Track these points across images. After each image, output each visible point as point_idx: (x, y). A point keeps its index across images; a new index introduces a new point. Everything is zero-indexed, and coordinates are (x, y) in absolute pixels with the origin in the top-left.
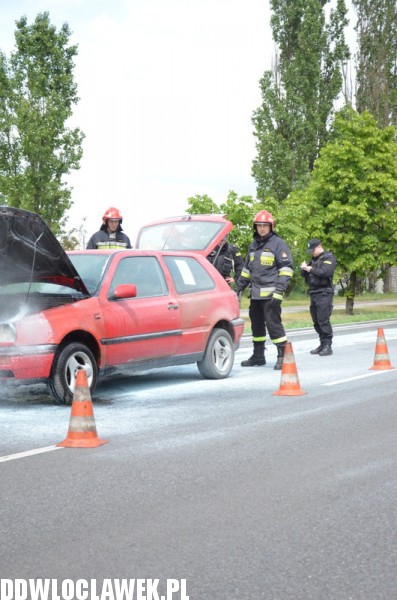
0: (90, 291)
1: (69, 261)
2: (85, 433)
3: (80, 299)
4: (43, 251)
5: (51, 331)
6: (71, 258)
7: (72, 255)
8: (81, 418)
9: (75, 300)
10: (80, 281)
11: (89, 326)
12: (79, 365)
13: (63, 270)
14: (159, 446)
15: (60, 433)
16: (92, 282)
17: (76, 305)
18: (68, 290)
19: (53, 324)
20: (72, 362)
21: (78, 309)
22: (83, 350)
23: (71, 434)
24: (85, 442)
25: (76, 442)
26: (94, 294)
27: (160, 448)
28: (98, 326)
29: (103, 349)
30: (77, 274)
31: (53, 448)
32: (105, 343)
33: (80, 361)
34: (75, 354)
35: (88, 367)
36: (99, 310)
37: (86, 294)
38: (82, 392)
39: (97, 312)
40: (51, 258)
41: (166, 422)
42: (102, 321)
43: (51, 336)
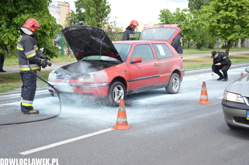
0: (123, 60)
2: (123, 124)
3: (119, 64)
4: (104, 44)
5: (107, 77)
7: (114, 44)
8: (122, 118)
9: (117, 64)
10: (119, 56)
11: (122, 75)
12: (118, 90)
13: (112, 51)
14: (154, 129)
15: (112, 121)
16: (124, 56)
17: (118, 66)
18: (113, 59)
19: (108, 74)
20: (116, 89)
21: (118, 68)
22: (120, 85)
23: (117, 124)
24: (123, 127)
25: (120, 127)
26: (125, 61)
27: (153, 131)
28: (126, 74)
29: (128, 83)
30: (118, 53)
31: (110, 129)
32: (129, 81)
33: (119, 89)
34: (117, 86)
35: (122, 91)
36: (127, 68)
37: (120, 60)
38: (122, 107)
39: (125, 69)
40: (108, 46)
41: (155, 117)
42: (128, 72)
43: (108, 79)
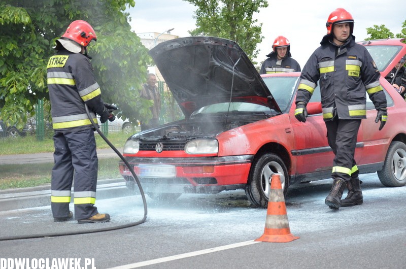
0: (281, 109)
1: (263, 82)
2: (280, 229)
3: (273, 116)
4: (241, 75)
5: (248, 143)
6: (264, 80)
7: (265, 77)
8: (275, 216)
9: (268, 117)
10: (273, 100)
11: (282, 140)
12: (272, 172)
13: (258, 91)
14: (346, 241)
15: (257, 231)
16: (283, 101)
17: (270, 121)
18: (263, 108)
19: (250, 137)
20: (267, 170)
21: (271, 124)
22: (276, 160)
23: (267, 230)
24: (279, 237)
25: (272, 238)
26: (285, 111)
27: (347, 243)
28: (288, 139)
29: (294, 160)
30: (270, 94)
31: (252, 242)
32: (295, 154)
33: (274, 170)
34: (269, 163)
35: (281, 173)
36: (290, 125)
37: (278, 111)
38: (277, 194)
39: (287, 126)
40: (247, 80)
41: (351, 222)
42: (292, 134)
43: (248, 147)
